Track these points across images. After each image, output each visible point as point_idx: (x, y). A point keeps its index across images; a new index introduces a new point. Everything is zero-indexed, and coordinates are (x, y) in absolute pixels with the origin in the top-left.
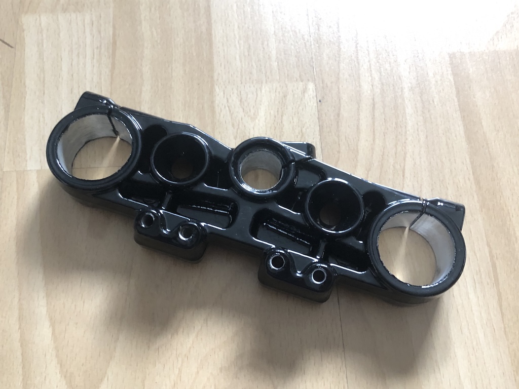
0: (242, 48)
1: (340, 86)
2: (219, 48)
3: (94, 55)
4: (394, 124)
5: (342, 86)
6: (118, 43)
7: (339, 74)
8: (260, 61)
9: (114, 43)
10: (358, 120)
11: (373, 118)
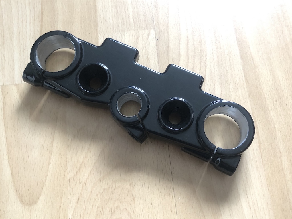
0: (113, 12)
1: (169, 31)
2: (100, 13)
3: (31, 21)
4: (199, 50)
5: (170, 31)
6: (44, 13)
7: (168, 24)
8: (124, 19)
9: (42, 14)
10: (179, 49)
11: (188, 48)
